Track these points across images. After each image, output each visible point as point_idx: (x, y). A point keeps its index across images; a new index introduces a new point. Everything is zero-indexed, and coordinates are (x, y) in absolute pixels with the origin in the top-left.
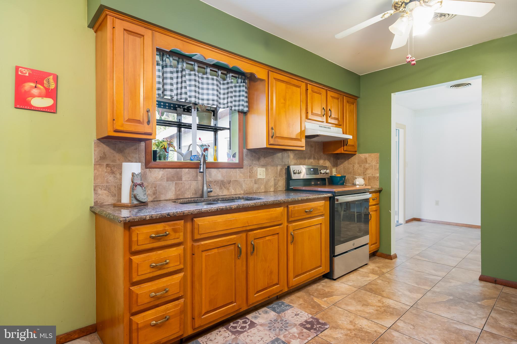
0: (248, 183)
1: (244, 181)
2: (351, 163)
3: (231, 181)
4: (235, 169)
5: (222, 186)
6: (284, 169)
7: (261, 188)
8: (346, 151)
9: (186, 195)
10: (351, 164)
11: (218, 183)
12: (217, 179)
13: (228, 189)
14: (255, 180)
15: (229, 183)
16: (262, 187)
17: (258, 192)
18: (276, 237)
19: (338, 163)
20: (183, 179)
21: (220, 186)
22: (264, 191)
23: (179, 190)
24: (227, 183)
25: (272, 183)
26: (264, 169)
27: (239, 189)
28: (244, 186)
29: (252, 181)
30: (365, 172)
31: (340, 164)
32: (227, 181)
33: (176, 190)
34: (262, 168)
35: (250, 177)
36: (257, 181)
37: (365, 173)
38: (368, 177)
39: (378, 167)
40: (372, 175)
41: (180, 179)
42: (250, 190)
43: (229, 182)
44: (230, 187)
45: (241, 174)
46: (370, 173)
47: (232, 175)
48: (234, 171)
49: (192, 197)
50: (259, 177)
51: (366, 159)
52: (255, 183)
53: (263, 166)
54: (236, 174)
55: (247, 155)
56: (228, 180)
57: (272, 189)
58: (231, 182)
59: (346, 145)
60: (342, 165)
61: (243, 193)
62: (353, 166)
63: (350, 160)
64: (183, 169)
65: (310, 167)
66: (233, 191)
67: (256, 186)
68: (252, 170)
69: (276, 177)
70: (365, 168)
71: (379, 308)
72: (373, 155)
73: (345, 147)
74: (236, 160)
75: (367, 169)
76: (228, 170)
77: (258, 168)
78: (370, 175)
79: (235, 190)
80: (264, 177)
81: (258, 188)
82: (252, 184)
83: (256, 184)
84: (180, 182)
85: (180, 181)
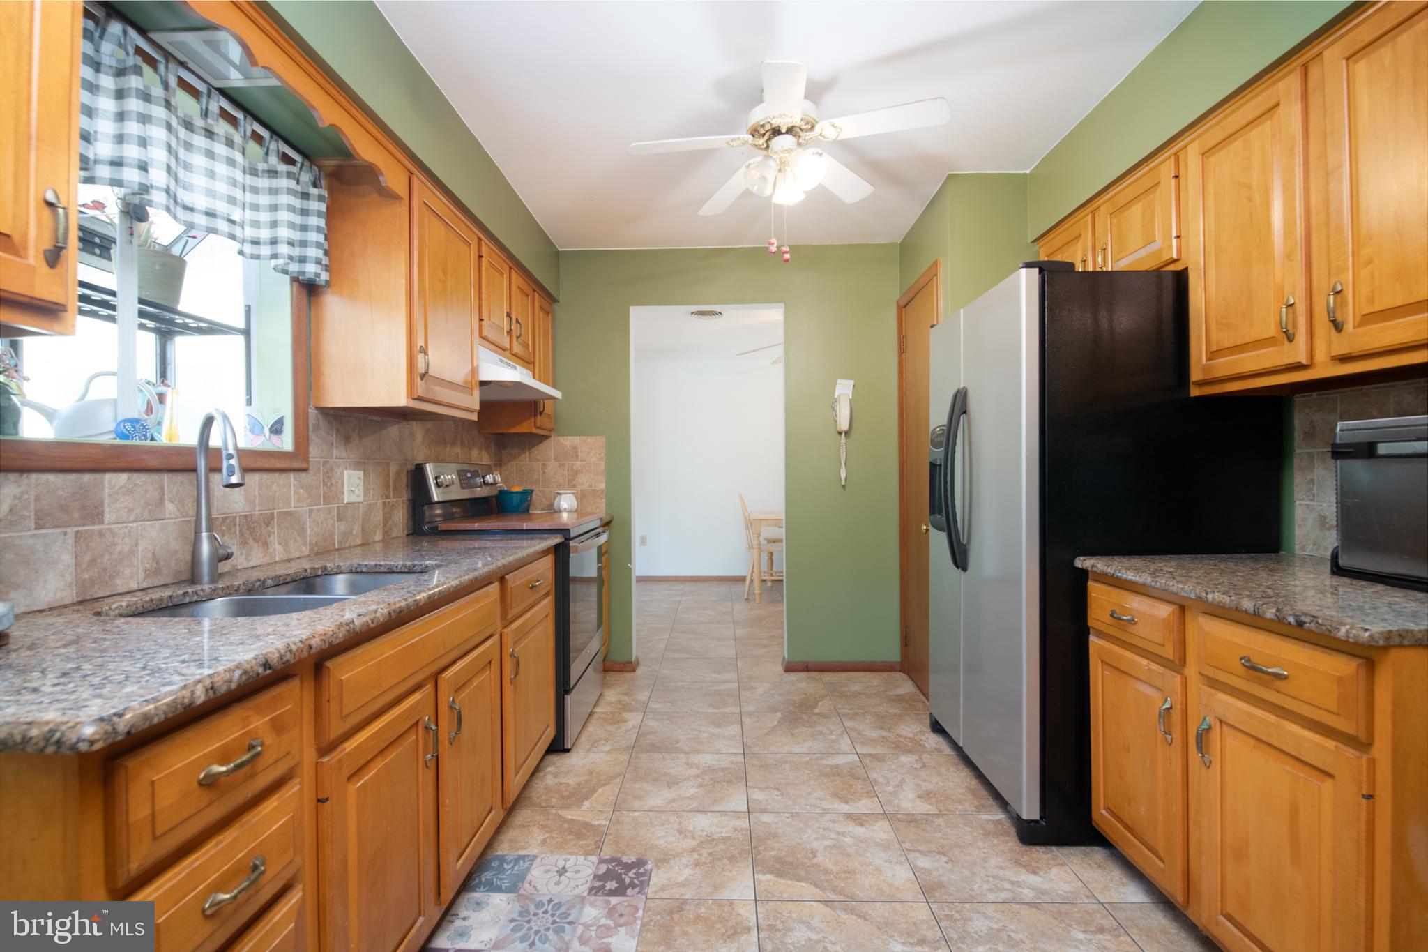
0: (320, 521)
1: (311, 511)
2: (539, 457)
3: (272, 514)
4: (284, 475)
5: (247, 534)
6: (405, 472)
7: (354, 532)
8: (539, 428)
9: (119, 582)
10: (538, 460)
11: (235, 525)
12: (231, 511)
13: (265, 545)
14: (338, 508)
15: (268, 524)
16: (357, 529)
17: (347, 545)
19: (504, 457)
20: (108, 517)
21: (242, 535)
22: (360, 543)
23: (93, 561)
24: (262, 524)
25: (378, 517)
26: (361, 473)
27: (295, 541)
28: (309, 531)
29: (329, 510)
30: (574, 479)
31: (510, 461)
32: (261, 514)
33: (77, 565)
34: (354, 470)
35: (327, 500)
36: (344, 512)
37: (574, 482)
38: (582, 491)
39: (603, 467)
40: (590, 486)
41: (94, 514)
42: (325, 541)
43: (268, 520)
44: (270, 536)
45: (301, 490)
46: (584, 480)
47: (277, 494)
48: (282, 482)
49: (145, 585)
50: (348, 497)
51: (575, 448)
52: (339, 518)
53: (357, 464)
54: (289, 489)
55: (317, 427)
56: (266, 514)
57: (379, 536)
58: (273, 518)
59: (541, 413)
60: (514, 463)
61: (307, 553)
62: (544, 465)
63: (535, 451)
64: (108, 476)
65: (466, 467)
66: (279, 548)
67: (340, 528)
68: (329, 478)
69: (388, 497)
70: (572, 469)
71: (700, 780)
72: (590, 440)
73: (539, 417)
74: (286, 443)
75: (577, 472)
76: (265, 476)
77: (345, 472)
78: (585, 487)
79: (286, 545)
80: (361, 499)
81: (345, 535)
82: (331, 522)
83: (340, 521)
84: (96, 528)
85: (93, 524)
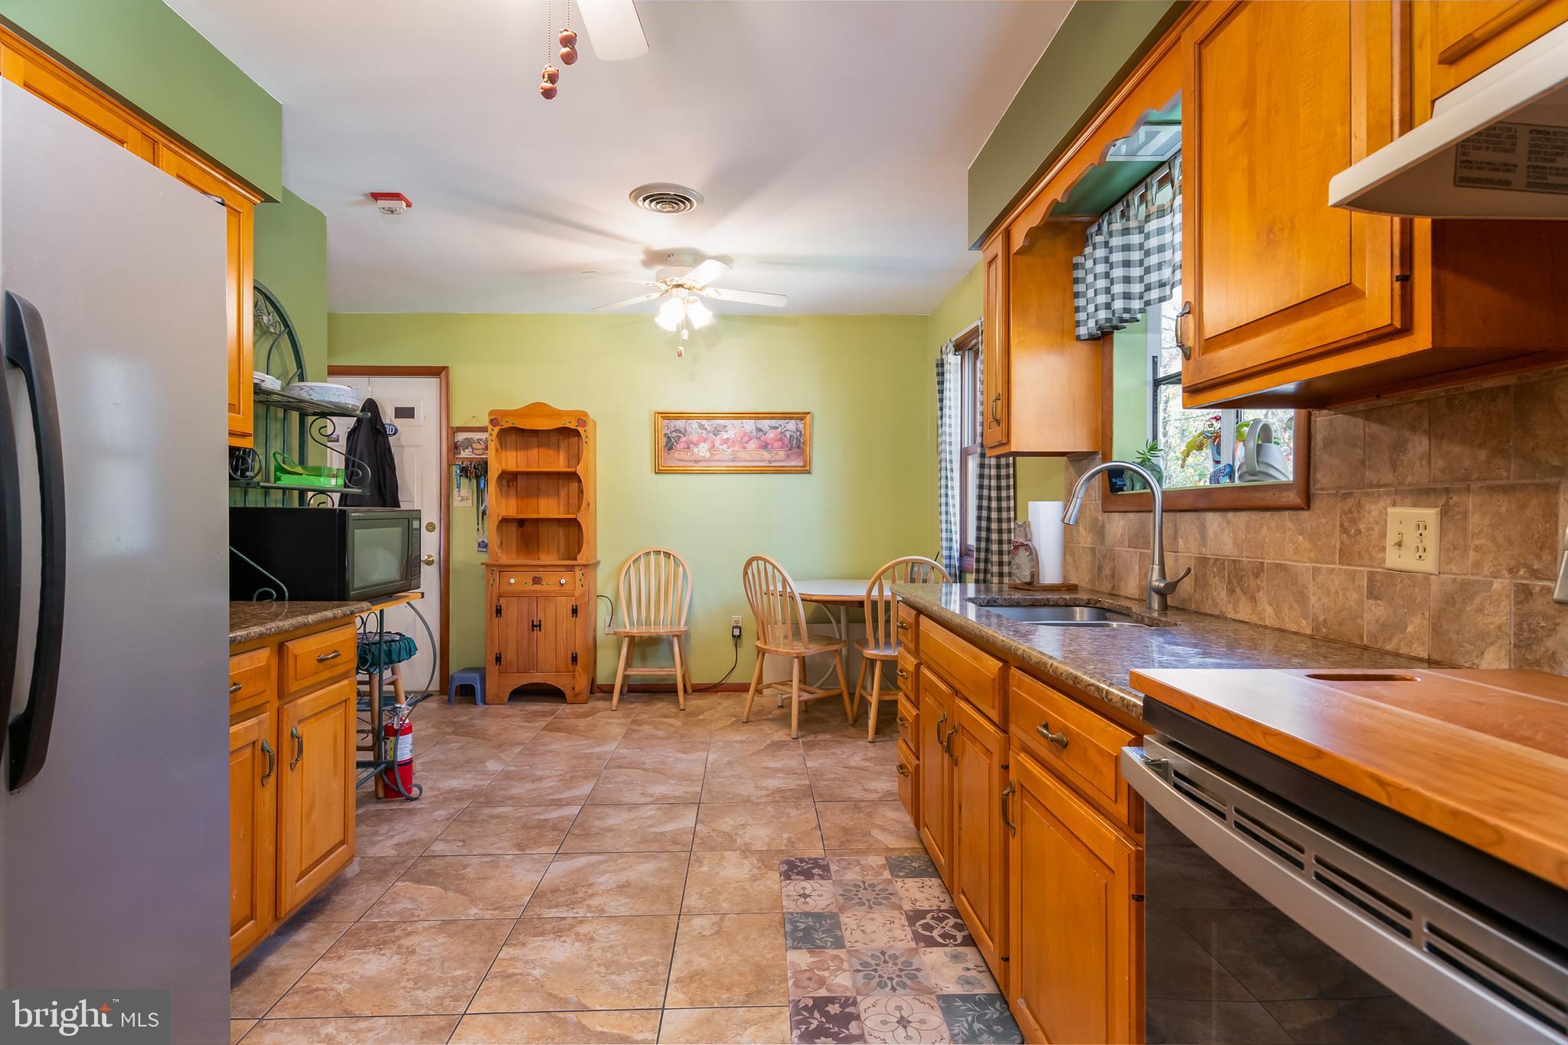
0: (1333, 590)
1: (1316, 572)
3: (1262, 564)
4: (1277, 515)
5: (1234, 582)
7: (1410, 629)
11: (1224, 568)
12: (1220, 553)
13: (1253, 599)
14: (1371, 576)
15: (1257, 576)
16: (1417, 625)
17: (1389, 647)
21: (1230, 581)
22: (1425, 655)
24: (1251, 574)
26: (1430, 515)
27: (1291, 607)
28: (1313, 600)
29: (1352, 577)
32: (1250, 562)
34: (1415, 505)
35: (1345, 556)
36: (1381, 584)
42: (1341, 624)
43: (1259, 570)
44: (1259, 591)
45: (1300, 537)
47: (1267, 540)
48: (1273, 525)
50: (1394, 559)
52: (1373, 594)
53: (1421, 494)
56: (1254, 562)
58: (1263, 570)
61: (1308, 631)
66: (1269, 610)
67: (1375, 612)
68: (1354, 521)
76: (1254, 516)
77: (1390, 510)
79: (1278, 609)
80: (1429, 564)
81: (1386, 628)
82: (1355, 596)
83: (1376, 598)
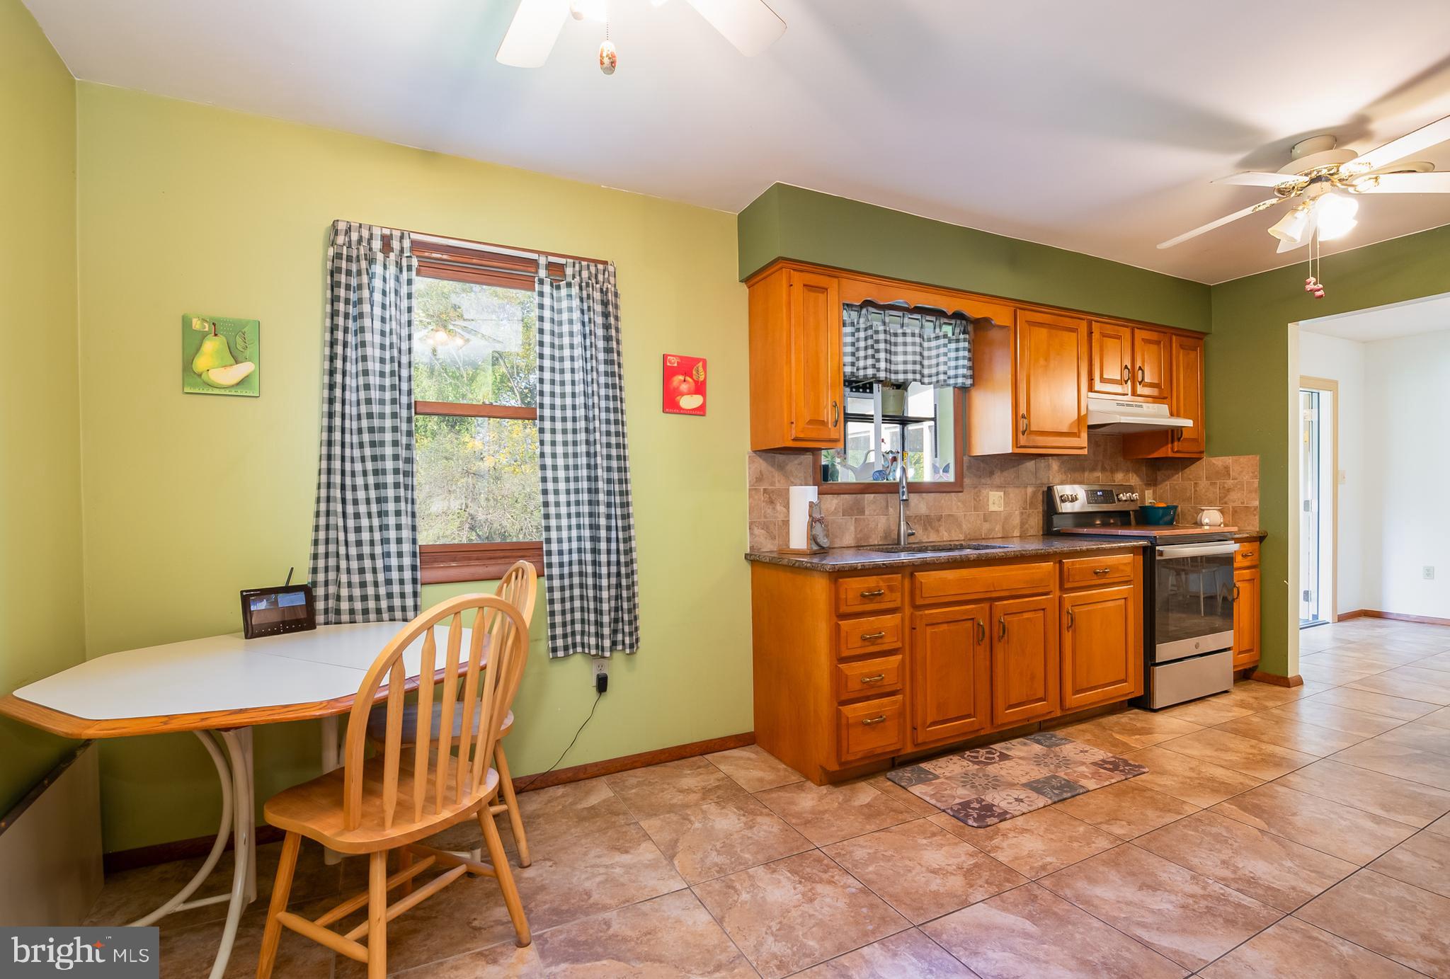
0: (972, 522)
1: (965, 516)
2: (1191, 477)
3: (942, 516)
4: (948, 495)
5: (928, 526)
6: (1041, 492)
7: (997, 530)
8: (1177, 452)
9: (871, 540)
10: (1190, 479)
12: (922, 514)
13: (938, 531)
14: (984, 514)
15: (939, 520)
16: (998, 528)
18: (1041, 614)
19: (1159, 478)
20: (867, 513)
21: (925, 525)
22: (1001, 536)
23: (861, 530)
24: (936, 521)
25: (1016, 520)
26: (1002, 494)
27: (956, 531)
28: (964, 526)
29: (978, 515)
30: (1225, 497)
31: (1164, 481)
32: (935, 516)
33: (856, 531)
34: (997, 491)
35: (976, 509)
36: (987, 518)
37: (1226, 499)
38: (1233, 508)
39: (1256, 485)
40: (1243, 503)
41: (861, 511)
42: (975, 532)
43: (939, 518)
44: (940, 527)
45: (959, 504)
46: (1236, 498)
47: (944, 505)
48: (947, 499)
49: (880, 543)
50: (992, 508)
51: (1227, 468)
52: (985, 521)
53: (999, 487)
54: (952, 504)
55: (969, 467)
56: (938, 516)
57: (1017, 533)
58: (942, 518)
59: (1179, 439)
60: (1168, 483)
61: (966, 538)
62: (1196, 483)
63: (1187, 471)
64: (866, 495)
65: (1096, 488)
66: (946, 534)
67: (986, 526)
68: (978, 497)
69: (1024, 509)
70: (1224, 487)
72: (1243, 459)
73: (1176, 443)
74: (950, 477)
75: (1229, 490)
76: (938, 495)
77: (990, 492)
78: (1237, 504)
79: (950, 534)
80: (1002, 509)
81: (991, 530)
82: (979, 523)
84: (862, 517)
85: (861, 515)
